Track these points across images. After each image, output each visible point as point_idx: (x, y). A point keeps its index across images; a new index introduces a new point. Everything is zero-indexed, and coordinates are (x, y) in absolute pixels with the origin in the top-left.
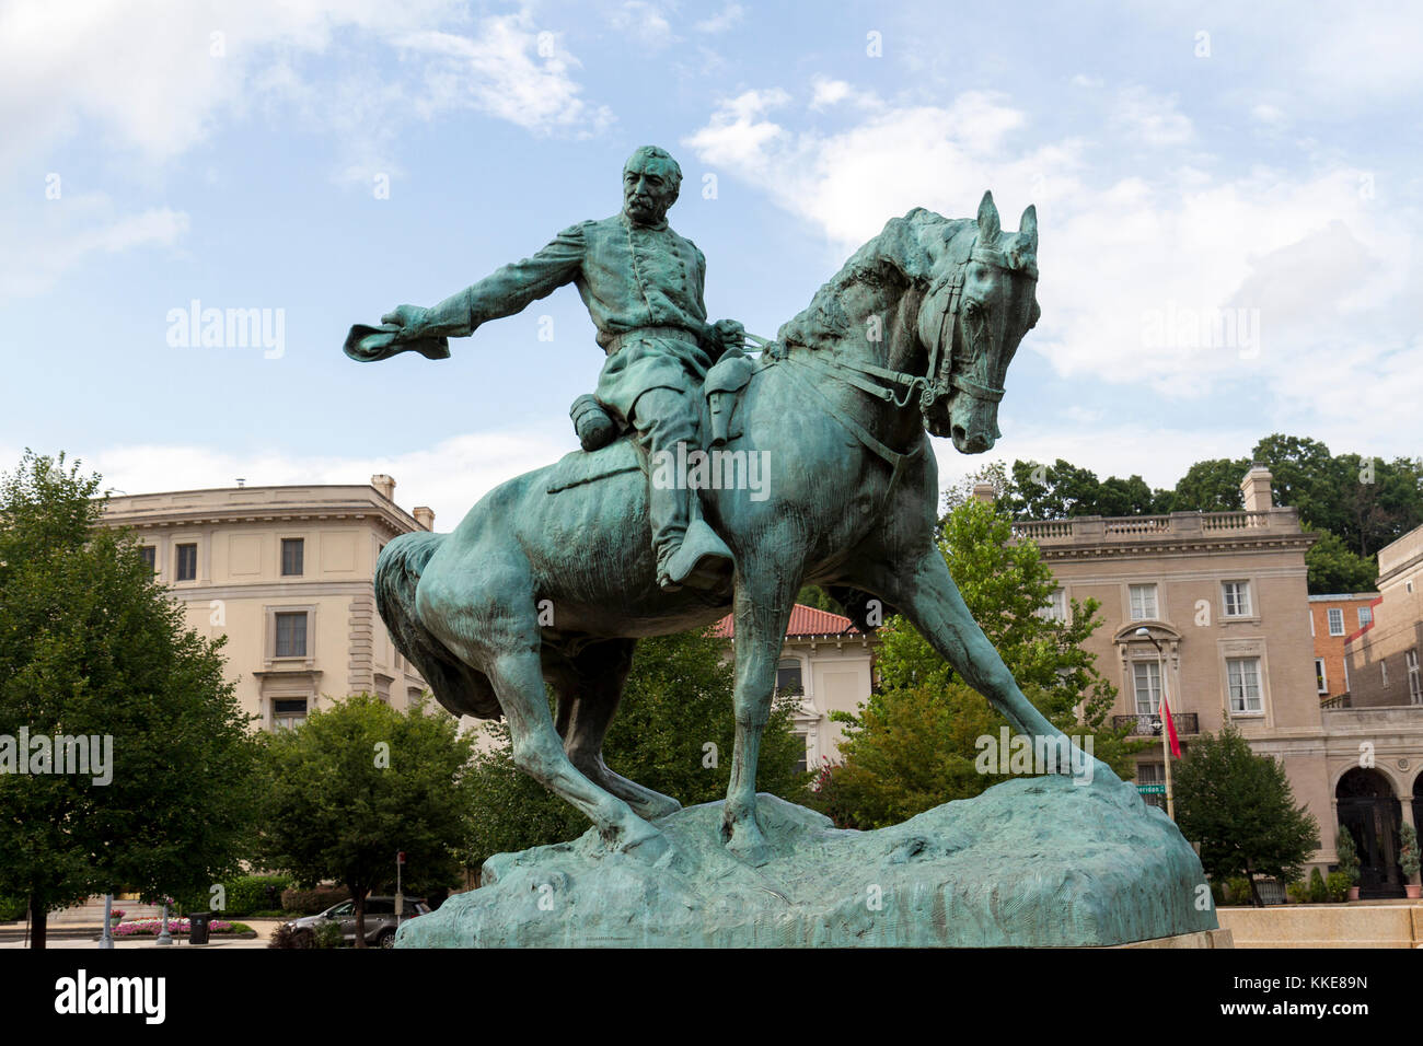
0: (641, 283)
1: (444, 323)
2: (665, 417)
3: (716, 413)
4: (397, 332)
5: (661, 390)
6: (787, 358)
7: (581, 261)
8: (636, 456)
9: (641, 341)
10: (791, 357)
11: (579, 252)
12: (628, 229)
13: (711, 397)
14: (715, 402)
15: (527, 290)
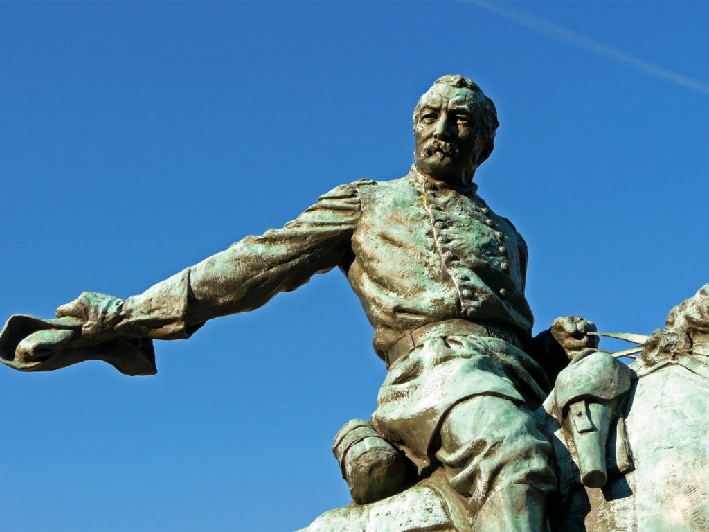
0: (445, 256)
1: (147, 317)
2: (498, 435)
3: (582, 432)
4: (77, 329)
5: (487, 398)
6: (691, 353)
7: (350, 232)
8: (444, 506)
9: (444, 338)
10: (697, 350)
11: (351, 219)
12: (423, 190)
13: (572, 407)
14: (580, 415)
15: (273, 270)
